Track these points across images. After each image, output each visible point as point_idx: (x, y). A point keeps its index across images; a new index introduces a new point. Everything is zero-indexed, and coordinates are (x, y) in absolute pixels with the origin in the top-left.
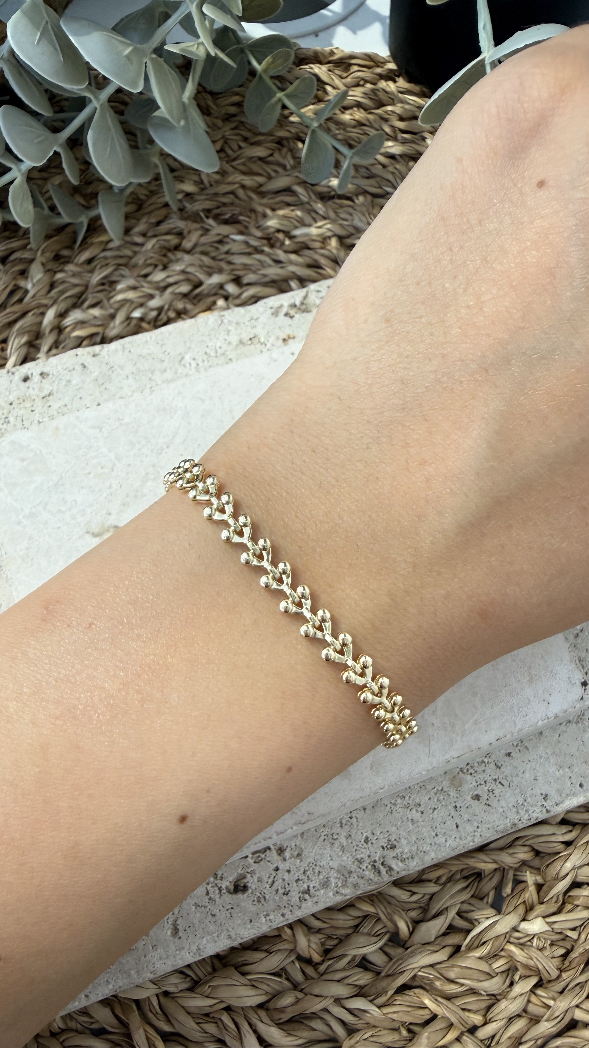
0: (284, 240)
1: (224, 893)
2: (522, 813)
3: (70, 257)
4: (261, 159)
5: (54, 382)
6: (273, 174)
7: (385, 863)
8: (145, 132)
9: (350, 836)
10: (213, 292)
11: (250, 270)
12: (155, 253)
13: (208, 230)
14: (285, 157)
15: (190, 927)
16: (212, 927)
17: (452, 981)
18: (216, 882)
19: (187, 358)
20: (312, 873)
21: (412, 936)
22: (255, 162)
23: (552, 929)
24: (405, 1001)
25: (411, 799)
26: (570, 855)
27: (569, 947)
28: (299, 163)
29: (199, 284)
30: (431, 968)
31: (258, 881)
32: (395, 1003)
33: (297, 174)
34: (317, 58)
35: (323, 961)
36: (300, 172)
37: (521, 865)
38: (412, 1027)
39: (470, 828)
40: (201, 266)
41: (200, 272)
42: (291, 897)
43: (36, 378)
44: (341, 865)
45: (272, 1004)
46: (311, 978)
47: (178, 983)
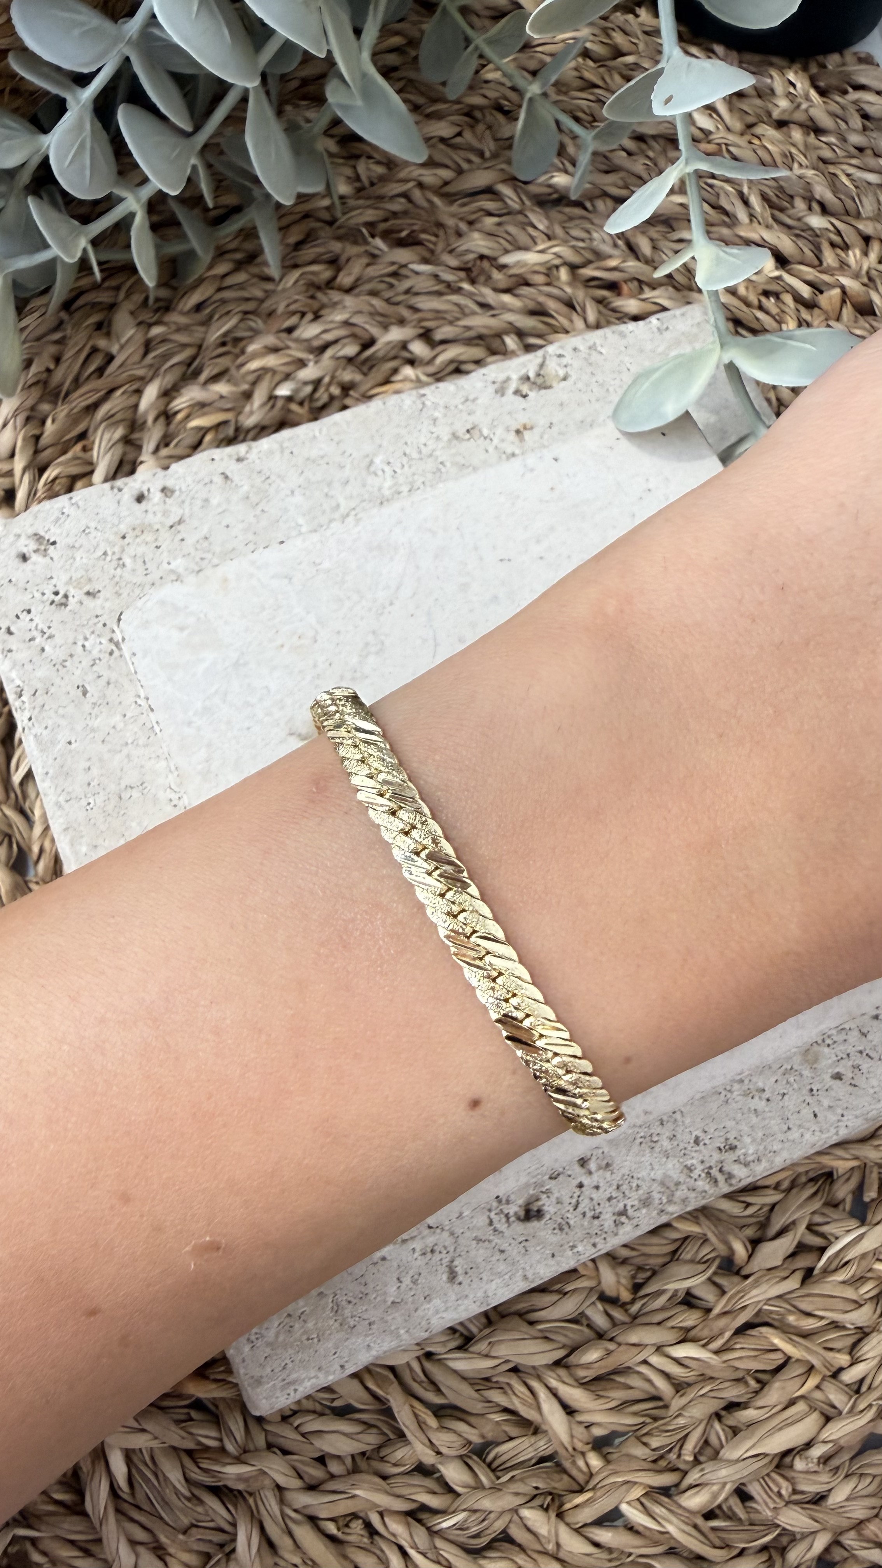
0: (490, 271)
1: (513, 1222)
4: (443, 140)
5: (183, 502)
6: (465, 166)
7: (724, 1169)
9: (674, 1136)
10: (393, 353)
11: (444, 319)
12: (299, 294)
13: (375, 256)
14: (481, 139)
15: (472, 1268)
16: (502, 1267)
17: (809, 1315)
18: (501, 1207)
19: (378, 462)
20: (628, 1188)
21: (753, 1259)
22: (435, 145)
24: (749, 1344)
25: (754, 1083)
28: (510, 147)
29: (370, 342)
30: (779, 1300)
31: (558, 1203)
32: (737, 1346)
33: (503, 166)
35: (634, 1299)
36: (506, 163)
38: (759, 1375)
39: (832, 1118)
40: (371, 314)
41: (371, 324)
42: (604, 1220)
43: (156, 496)
44: (666, 1176)
45: (572, 1359)
46: (621, 1323)
47: (446, 1341)
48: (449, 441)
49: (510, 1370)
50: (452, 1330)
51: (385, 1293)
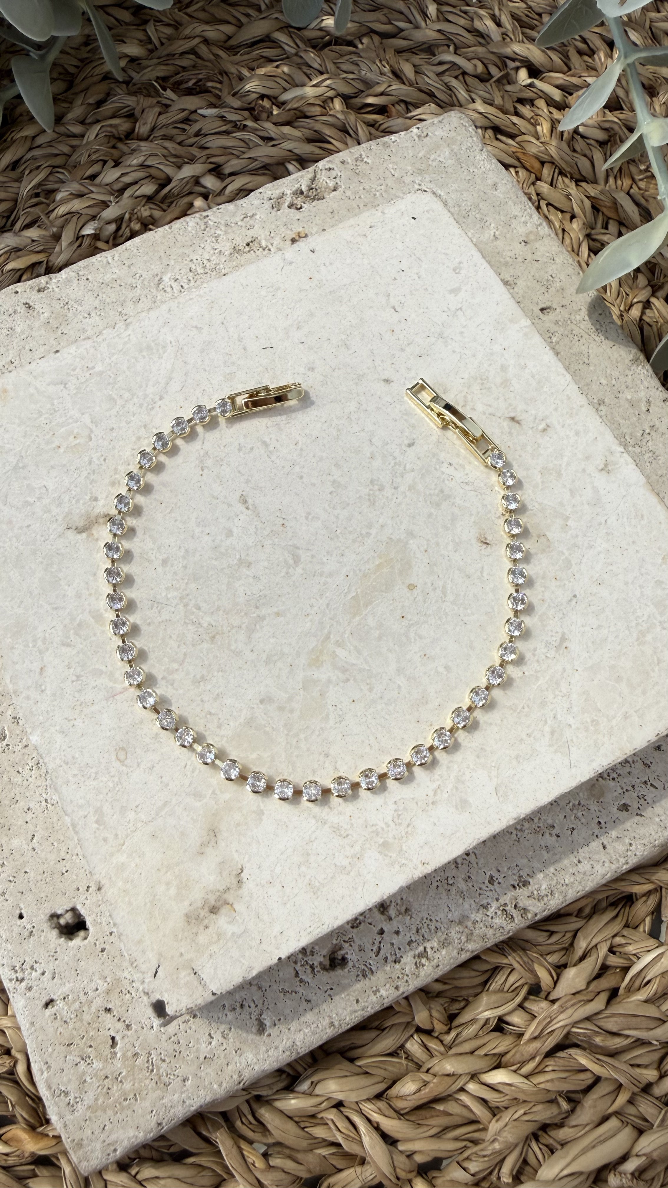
0: (272, 109)
1: (318, 972)
6: (244, 19)
7: (518, 905)
9: (469, 877)
10: (187, 189)
11: (232, 154)
12: (100, 145)
13: (167, 106)
15: (280, 1020)
16: (309, 1016)
17: (615, 1034)
18: (306, 959)
19: (166, 278)
20: (427, 930)
21: (558, 985)
24: (559, 1066)
25: (542, 821)
29: (166, 181)
30: (587, 1022)
31: (360, 950)
32: (547, 1069)
33: (277, 16)
35: (450, 1029)
36: (281, 13)
38: (570, 1096)
40: (164, 156)
41: (165, 165)
42: (405, 964)
45: (393, 1092)
46: (436, 1053)
47: (272, 1084)
48: (231, 255)
49: (333, 1107)
50: (280, 1071)
51: (198, 1050)
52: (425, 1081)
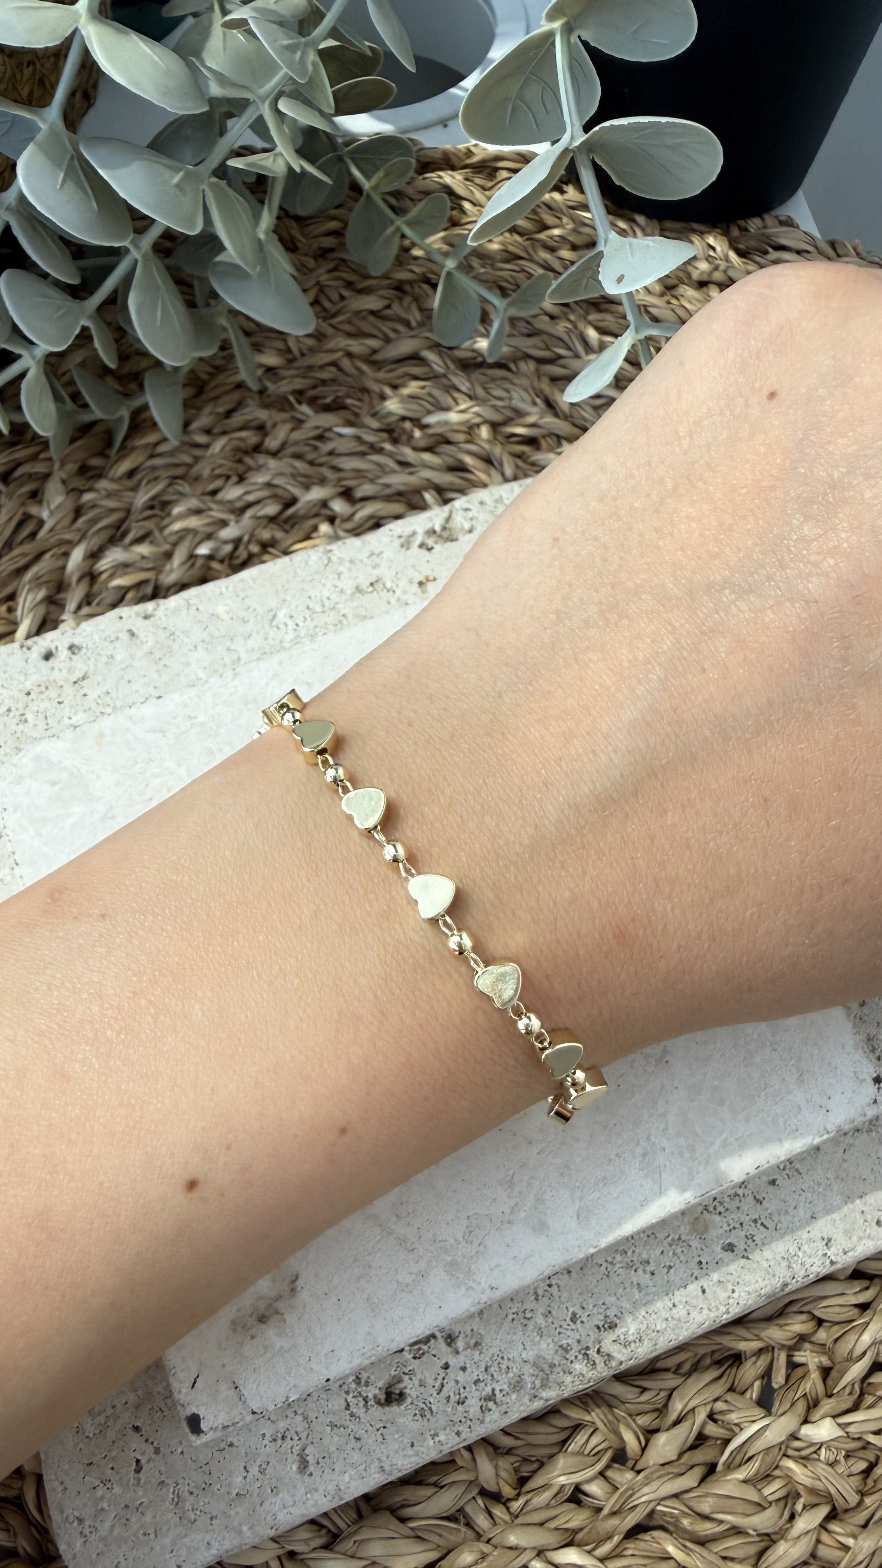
0: (412, 431)
1: (372, 1406)
2: (796, 1267)
3: (102, 468)
4: (373, 313)
5: (89, 659)
6: (392, 335)
7: (602, 1350)
8: (204, 281)
9: (550, 1312)
10: (313, 512)
11: (365, 478)
12: (225, 458)
13: (301, 422)
14: (408, 310)
15: (324, 1457)
16: (356, 1457)
17: (706, 1518)
18: (359, 1390)
19: (281, 616)
20: (497, 1370)
21: (645, 1453)
22: (364, 319)
23: (847, 1433)
24: (640, 1550)
25: (636, 1254)
26: (867, 1324)
27: (872, 1459)
28: (430, 317)
29: (292, 501)
30: (675, 1500)
31: (421, 1386)
32: (625, 1553)
33: (428, 334)
34: (448, 162)
35: (518, 1495)
36: (431, 331)
37: (797, 1342)
39: (721, 1294)
40: (293, 476)
41: (293, 485)
42: (470, 1406)
43: (63, 653)
44: (539, 1356)
45: (445, 1563)
46: (500, 1521)
47: (310, 1539)
48: (353, 594)
50: (316, 1523)
51: (229, 1485)
52: (483, 1553)
